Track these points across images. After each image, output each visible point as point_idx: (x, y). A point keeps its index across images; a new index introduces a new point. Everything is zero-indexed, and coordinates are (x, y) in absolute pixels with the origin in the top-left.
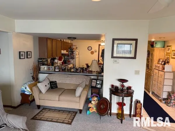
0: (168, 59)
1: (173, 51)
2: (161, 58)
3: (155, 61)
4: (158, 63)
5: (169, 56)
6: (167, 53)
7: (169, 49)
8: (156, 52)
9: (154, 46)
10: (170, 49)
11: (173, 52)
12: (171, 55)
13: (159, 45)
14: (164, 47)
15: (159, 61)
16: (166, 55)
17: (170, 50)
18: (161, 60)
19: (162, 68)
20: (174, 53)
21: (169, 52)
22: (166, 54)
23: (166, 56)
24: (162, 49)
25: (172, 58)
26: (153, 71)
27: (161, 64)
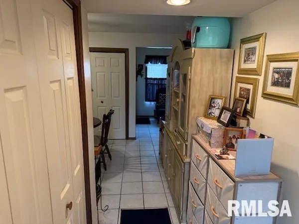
0: (245, 96)
1: (272, 59)
2: (217, 93)
3: (194, 107)
4: (208, 115)
5: (250, 87)
6: (241, 71)
7: (251, 52)
8: (199, 67)
9: (193, 41)
10: (254, 54)
11: (274, 65)
12: (261, 78)
13: (210, 38)
14: (229, 47)
15: (210, 106)
16: (239, 80)
17: (256, 58)
18: (219, 102)
19: (221, 140)
20: (276, 71)
21: (253, 66)
22: (236, 74)
23: (240, 85)
24: (221, 56)
25: (267, 96)
26: (188, 143)
27: (218, 119)
